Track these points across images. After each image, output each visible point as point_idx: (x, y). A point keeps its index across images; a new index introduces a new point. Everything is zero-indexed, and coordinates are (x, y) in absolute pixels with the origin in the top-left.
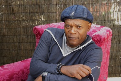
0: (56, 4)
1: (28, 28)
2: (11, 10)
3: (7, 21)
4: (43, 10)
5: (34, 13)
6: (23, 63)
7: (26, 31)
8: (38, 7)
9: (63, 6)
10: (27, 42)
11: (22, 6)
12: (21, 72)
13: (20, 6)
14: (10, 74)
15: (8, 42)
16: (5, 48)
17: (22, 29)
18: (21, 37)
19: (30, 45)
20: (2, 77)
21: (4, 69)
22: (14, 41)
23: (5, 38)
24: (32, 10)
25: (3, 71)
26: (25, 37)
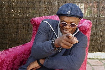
0: (44, 2)
1: (24, 18)
2: (12, 5)
3: (8, 13)
4: (35, 6)
5: (28, 8)
6: (23, 47)
7: (23, 21)
8: (31, 3)
9: (49, 3)
10: (23, 29)
11: (20, 3)
12: (22, 54)
13: (18, 3)
14: (14, 55)
15: (9, 28)
16: (7, 32)
17: (19, 19)
18: (19, 25)
19: (25, 31)
20: (8, 58)
21: (9, 52)
22: (13, 28)
23: (7, 26)
24: (26, 6)
25: (9, 53)
26: (21, 25)
